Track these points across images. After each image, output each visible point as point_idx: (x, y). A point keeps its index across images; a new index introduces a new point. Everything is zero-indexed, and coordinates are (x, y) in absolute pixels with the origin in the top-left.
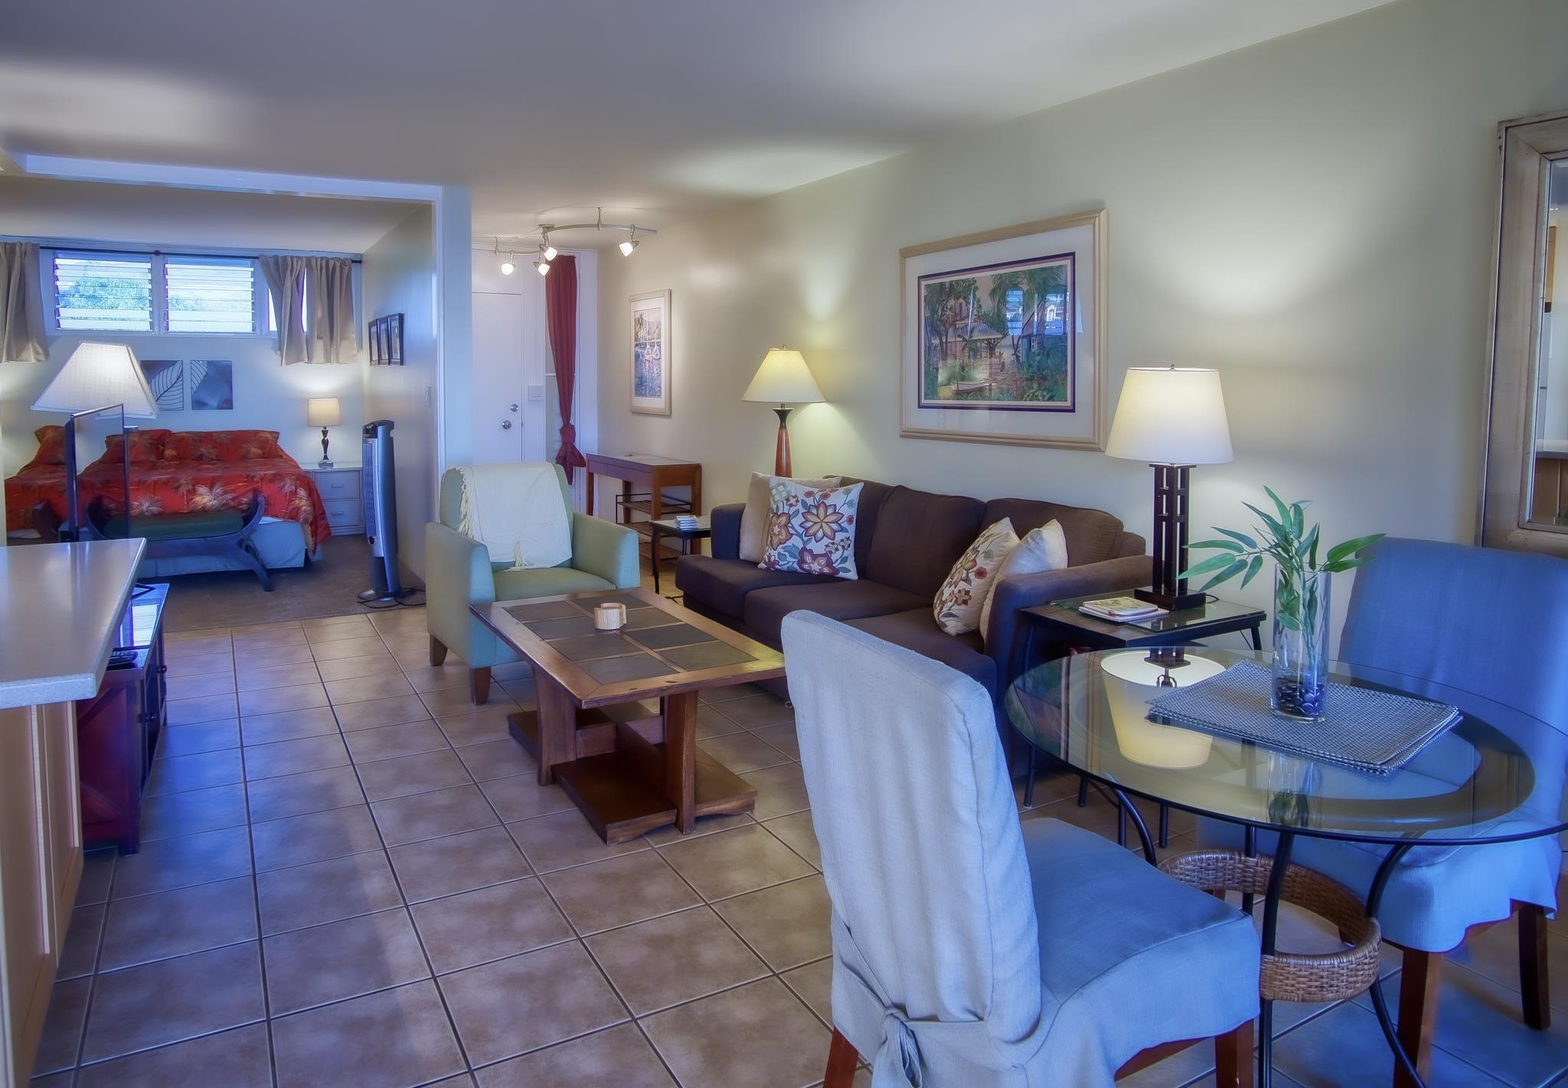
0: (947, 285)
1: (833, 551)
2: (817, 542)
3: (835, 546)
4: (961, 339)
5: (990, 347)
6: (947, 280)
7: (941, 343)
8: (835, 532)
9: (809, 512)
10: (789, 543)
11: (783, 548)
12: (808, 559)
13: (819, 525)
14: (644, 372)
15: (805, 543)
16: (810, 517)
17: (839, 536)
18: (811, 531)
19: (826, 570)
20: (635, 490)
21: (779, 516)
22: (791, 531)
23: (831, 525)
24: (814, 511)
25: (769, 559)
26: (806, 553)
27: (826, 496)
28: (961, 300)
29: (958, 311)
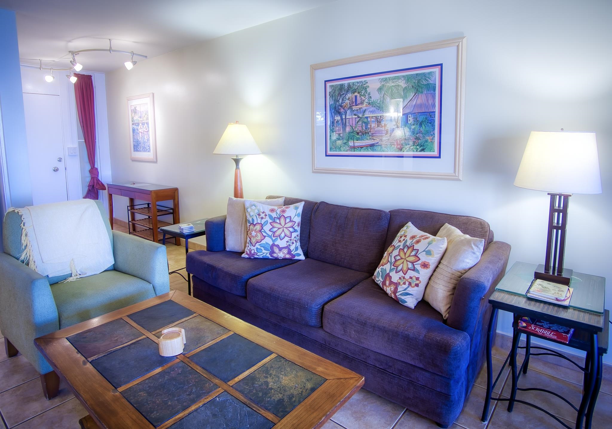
0: (346, 85)
1: (291, 244)
2: (281, 240)
3: (292, 241)
4: (357, 117)
5: (377, 120)
6: (346, 82)
7: (342, 119)
8: (291, 233)
9: (274, 222)
10: (263, 242)
11: (259, 245)
12: (276, 250)
13: (281, 230)
14: (139, 139)
15: (273, 241)
16: (275, 225)
17: (294, 235)
18: (277, 234)
19: (288, 256)
20: (137, 202)
21: (255, 225)
22: (264, 234)
23: (289, 229)
24: (278, 221)
25: (250, 252)
26: (275, 247)
27: (284, 211)
28: (356, 94)
29: (354, 100)
